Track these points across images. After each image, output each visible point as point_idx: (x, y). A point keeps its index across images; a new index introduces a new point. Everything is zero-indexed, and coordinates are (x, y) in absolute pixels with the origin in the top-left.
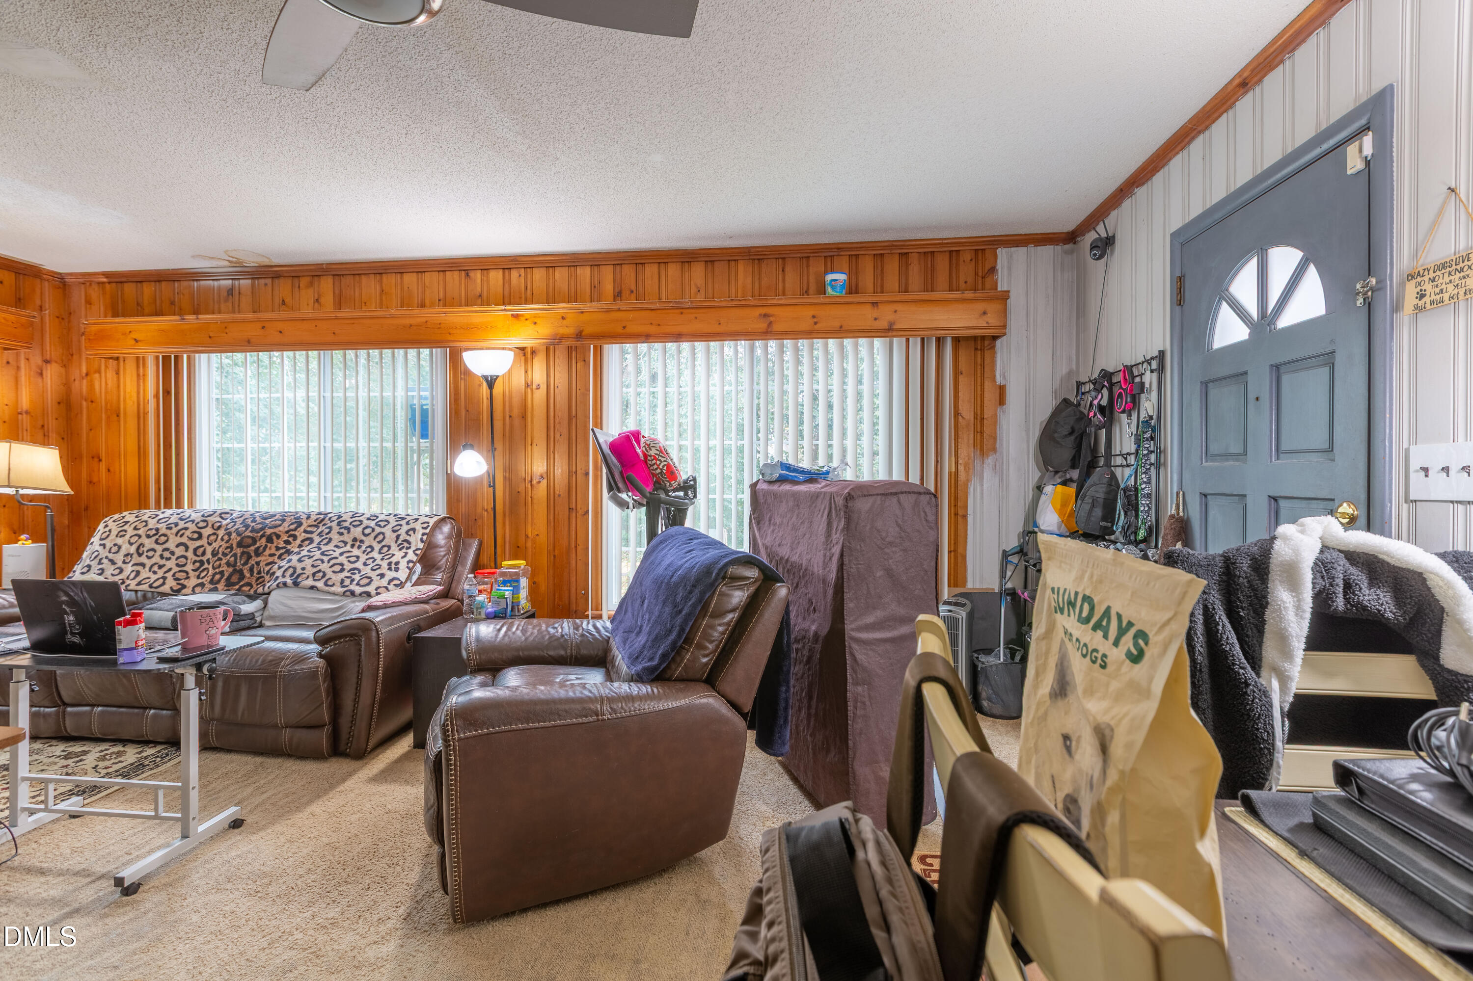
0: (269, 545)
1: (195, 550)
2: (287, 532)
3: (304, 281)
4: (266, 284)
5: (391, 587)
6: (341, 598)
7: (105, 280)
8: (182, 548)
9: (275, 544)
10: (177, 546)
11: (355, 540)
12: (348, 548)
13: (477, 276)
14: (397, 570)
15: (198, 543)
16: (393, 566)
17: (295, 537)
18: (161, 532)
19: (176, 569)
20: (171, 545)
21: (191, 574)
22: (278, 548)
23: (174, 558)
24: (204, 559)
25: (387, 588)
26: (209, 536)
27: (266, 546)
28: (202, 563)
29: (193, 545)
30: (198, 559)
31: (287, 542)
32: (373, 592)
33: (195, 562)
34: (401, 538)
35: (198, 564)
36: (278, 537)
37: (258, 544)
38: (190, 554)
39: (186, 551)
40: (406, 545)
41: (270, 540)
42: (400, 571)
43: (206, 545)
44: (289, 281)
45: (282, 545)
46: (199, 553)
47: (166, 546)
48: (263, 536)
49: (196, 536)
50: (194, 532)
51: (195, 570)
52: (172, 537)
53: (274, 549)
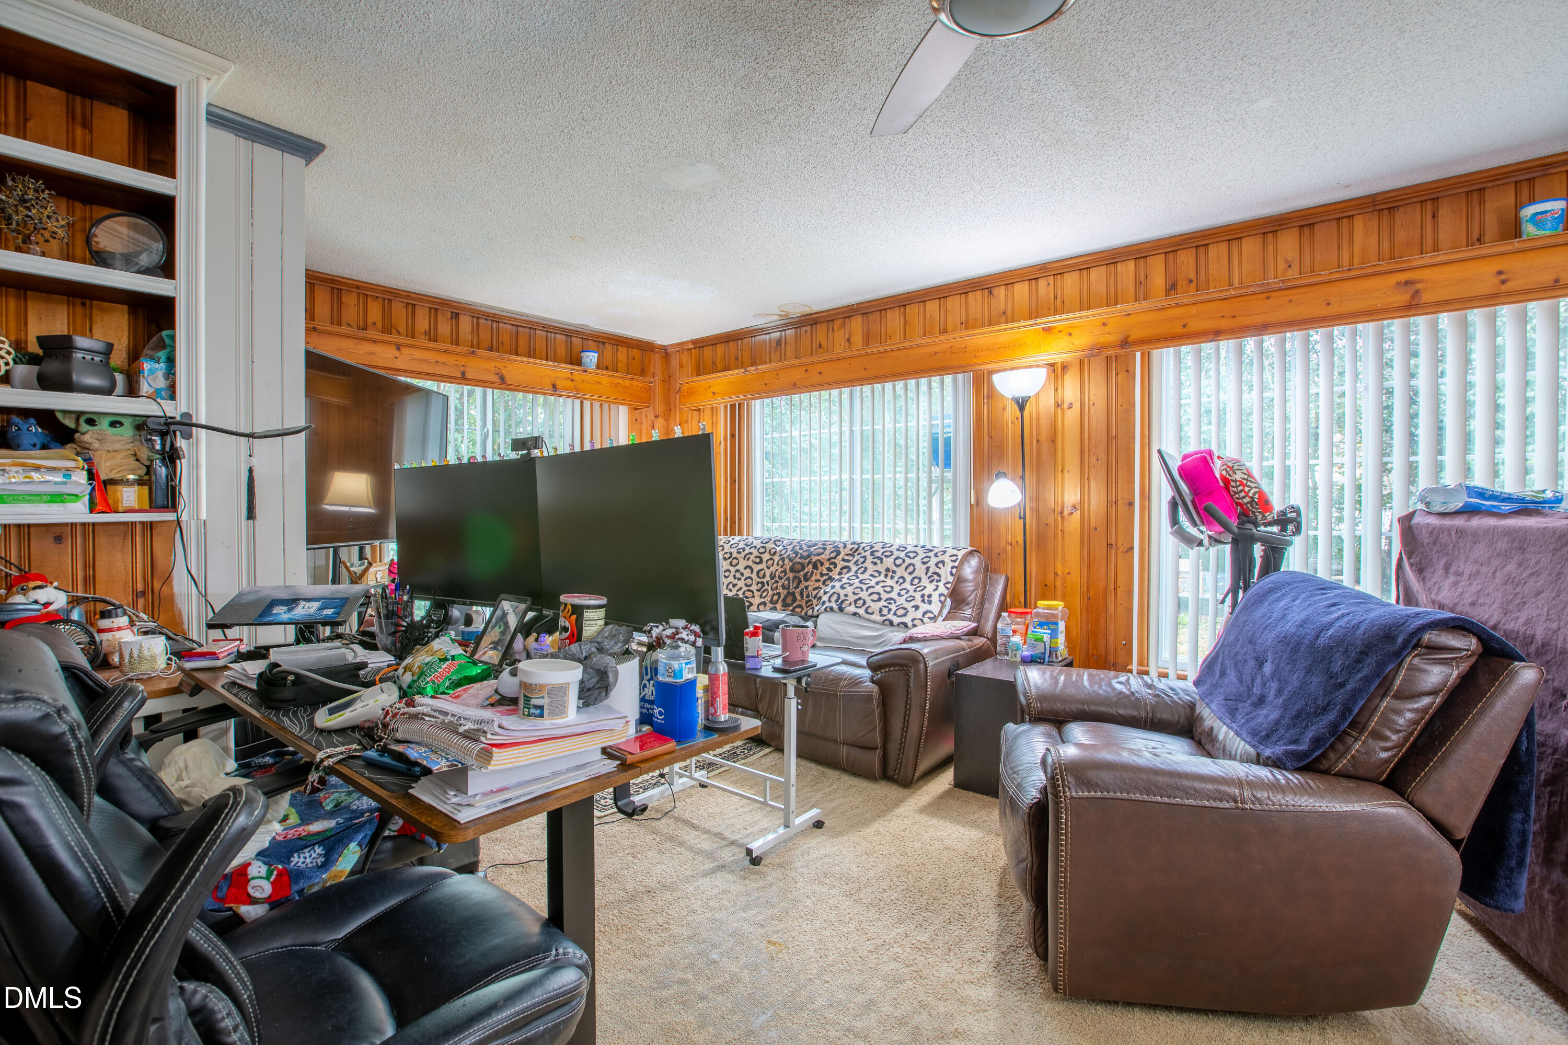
0: (815, 571)
1: (758, 572)
2: (829, 560)
3: (837, 324)
4: (806, 331)
5: (925, 620)
6: (880, 627)
8: (748, 570)
9: (820, 571)
10: (745, 568)
11: (888, 570)
12: (882, 578)
13: (1001, 292)
14: (930, 602)
15: (760, 567)
16: (926, 599)
17: (835, 565)
18: (734, 556)
19: (745, 588)
20: (741, 567)
21: (756, 593)
22: (822, 575)
23: (743, 578)
24: (765, 580)
25: (922, 620)
26: (767, 561)
27: (813, 572)
28: (762, 583)
29: (756, 568)
30: (760, 580)
31: (829, 570)
32: (910, 624)
33: (758, 583)
34: (931, 570)
35: (760, 585)
36: (822, 564)
37: (806, 570)
38: (754, 576)
39: (752, 573)
40: (936, 577)
41: (815, 567)
42: (933, 604)
43: (766, 568)
44: (825, 325)
45: (825, 572)
46: (761, 575)
47: (737, 568)
48: (809, 563)
49: (758, 560)
50: (757, 557)
51: (758, 590)
52: (741, 560)
53: (819, 575)
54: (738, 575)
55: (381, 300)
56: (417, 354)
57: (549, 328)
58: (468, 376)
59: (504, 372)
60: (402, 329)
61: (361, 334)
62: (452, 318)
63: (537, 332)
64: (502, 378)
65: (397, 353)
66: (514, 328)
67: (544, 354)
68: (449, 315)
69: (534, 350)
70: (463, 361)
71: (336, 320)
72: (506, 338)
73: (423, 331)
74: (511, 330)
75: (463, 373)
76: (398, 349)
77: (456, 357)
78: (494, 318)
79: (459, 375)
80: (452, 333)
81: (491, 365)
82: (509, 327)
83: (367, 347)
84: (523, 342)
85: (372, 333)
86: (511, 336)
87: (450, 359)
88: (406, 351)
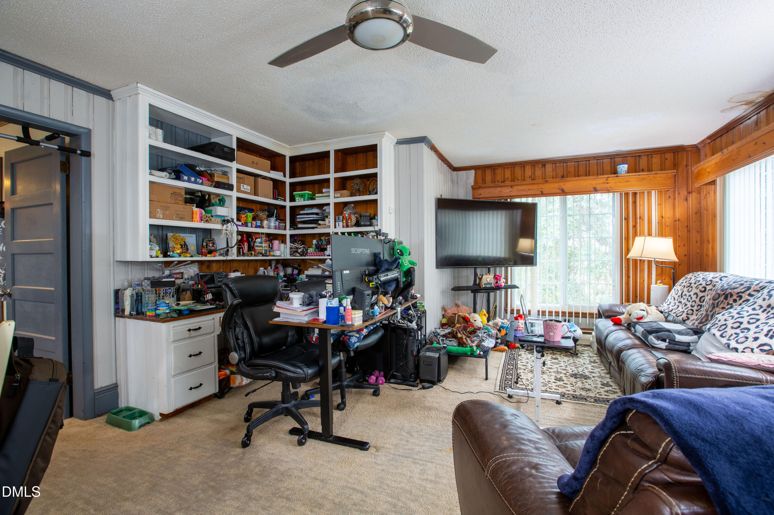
0: (724, 301)
1: (701, 298)
2: (738, 294)
7: (709, 141)
8: (695, 296)
9: (727, 301)
10: (694, 294)
11: (768, 306)
12: (759, 312)
15: (702, 294)
17: (741, 298)
18: (692, 285)
19: (690, 308)
20: (692, 293)
23: (691, 301)
24: (703, 304)
26: (709, 290)
27: (723, 301)
28: (701, 306)
29: (701, 295)
30: (700, 304)
31: (735, 301)
32: (740, 350)
33: (699, 305)
35: (699, 307)
36: (732, 296)
37: (719, 300)
38: (697, 300)
39: (697, 298)
41: (726, 298)
43: (706, 296)
45: (731, 302)
46: (702, 301)
47: (690, 293)
48: (724, 294)
49: (703, 289)
50: (704, 287)
51: (697, 311)
52: (694, 288)
53: (726, 304)
54: (689, 299)
55: (510, 168)
56: (520, 188)
57: (598, 158)
58: (544, 192)
59: (564, 187)
60: (519, 178)
61: (503, 184)
62: (542, 167)
63: (591, 161)
64: (563, 190)
65: (511, 189)
66: (576, 163)
67: (596, 172)
68: (541, 166)
69: (589, 171)
70: (541, 186)
71: (493, 181)
72: (572, 170)
73: (528, 176)
74: (575, 165)
75: (542, 192)
76: (512, 187)
77: (538, 185)
78: (564, 161)
79: (540, 193)
80: (542, 174)
81: (556, 185)
82: (573, 163)
83: (499, 189)
84: (582, 169)
85: (507, 183)
86: (575, 167)
87: (535, 187)
88: (515, 188)
